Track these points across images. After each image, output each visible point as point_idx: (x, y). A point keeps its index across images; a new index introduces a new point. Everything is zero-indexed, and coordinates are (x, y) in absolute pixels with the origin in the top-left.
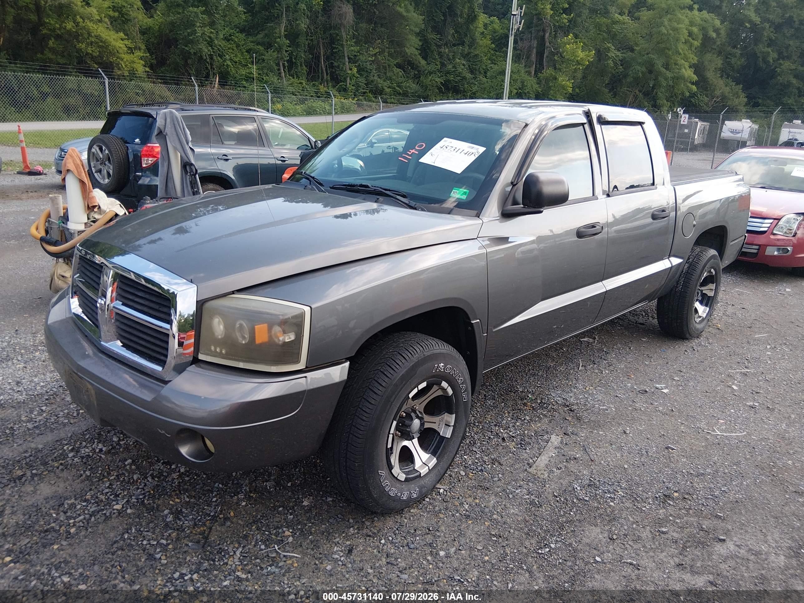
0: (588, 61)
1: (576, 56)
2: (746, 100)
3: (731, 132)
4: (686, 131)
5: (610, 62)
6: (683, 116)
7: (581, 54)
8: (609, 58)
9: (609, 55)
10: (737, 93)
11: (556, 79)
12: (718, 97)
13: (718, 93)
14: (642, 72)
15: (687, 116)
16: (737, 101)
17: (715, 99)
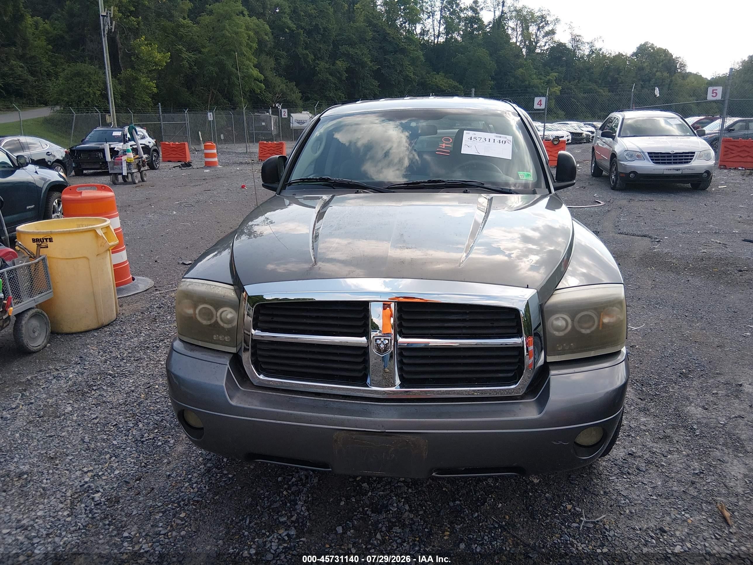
0: (166, 62)
1: (153, 58)
2: (300, 94)
3: (298, 123)
4: (263, 124)
5: (185, 62)
6: (283, 110)
7: (158, 56)
8: (183, 59)
9: (183, 56)
10: (292, 89)
11: (136, 79)
12: (279, 94)
13: (278, 89)
14: (216, 73)
15: (286, 110)
16: (294, 96)
17: (277, 95)
